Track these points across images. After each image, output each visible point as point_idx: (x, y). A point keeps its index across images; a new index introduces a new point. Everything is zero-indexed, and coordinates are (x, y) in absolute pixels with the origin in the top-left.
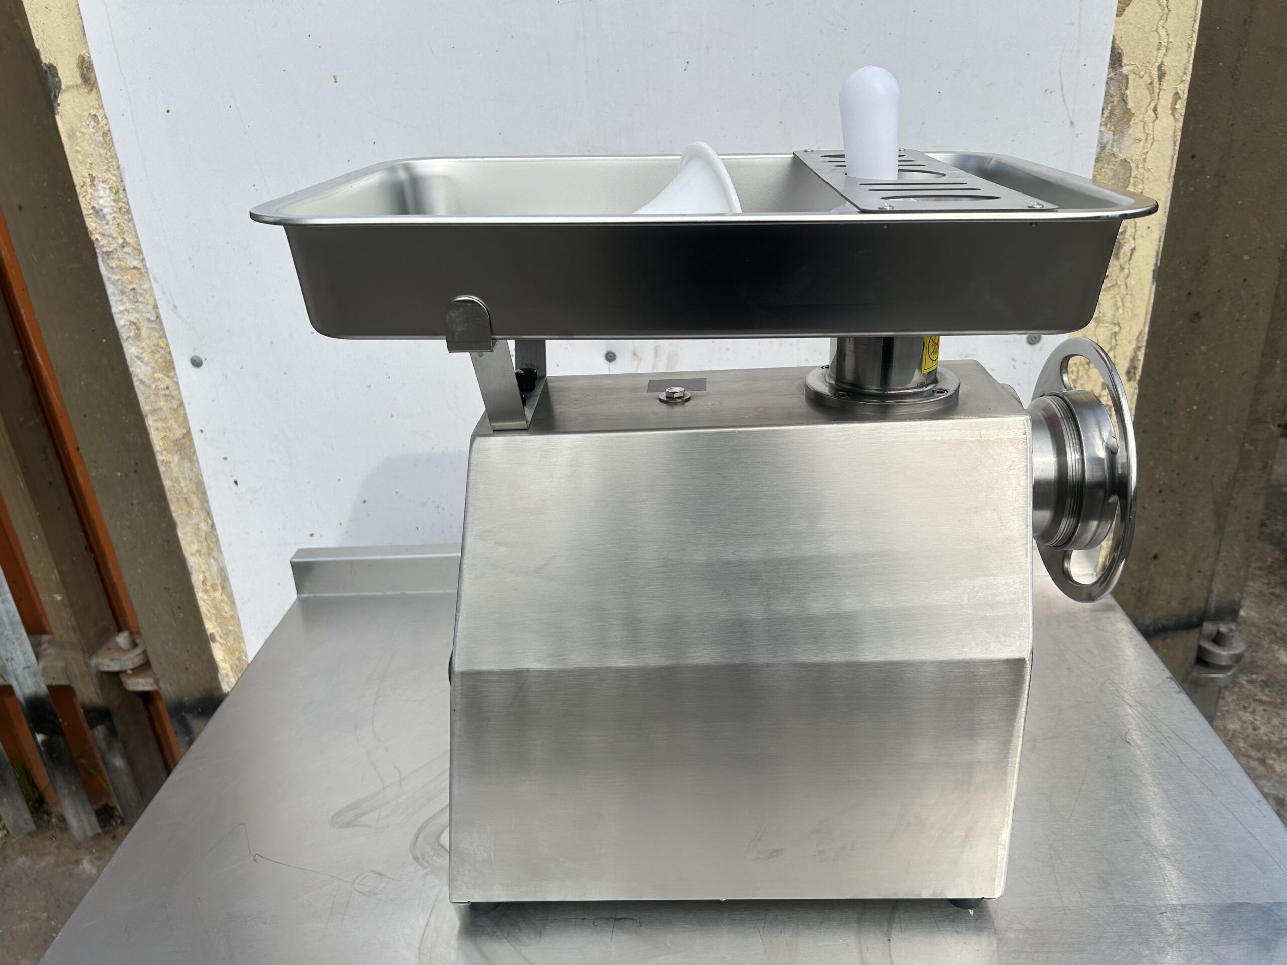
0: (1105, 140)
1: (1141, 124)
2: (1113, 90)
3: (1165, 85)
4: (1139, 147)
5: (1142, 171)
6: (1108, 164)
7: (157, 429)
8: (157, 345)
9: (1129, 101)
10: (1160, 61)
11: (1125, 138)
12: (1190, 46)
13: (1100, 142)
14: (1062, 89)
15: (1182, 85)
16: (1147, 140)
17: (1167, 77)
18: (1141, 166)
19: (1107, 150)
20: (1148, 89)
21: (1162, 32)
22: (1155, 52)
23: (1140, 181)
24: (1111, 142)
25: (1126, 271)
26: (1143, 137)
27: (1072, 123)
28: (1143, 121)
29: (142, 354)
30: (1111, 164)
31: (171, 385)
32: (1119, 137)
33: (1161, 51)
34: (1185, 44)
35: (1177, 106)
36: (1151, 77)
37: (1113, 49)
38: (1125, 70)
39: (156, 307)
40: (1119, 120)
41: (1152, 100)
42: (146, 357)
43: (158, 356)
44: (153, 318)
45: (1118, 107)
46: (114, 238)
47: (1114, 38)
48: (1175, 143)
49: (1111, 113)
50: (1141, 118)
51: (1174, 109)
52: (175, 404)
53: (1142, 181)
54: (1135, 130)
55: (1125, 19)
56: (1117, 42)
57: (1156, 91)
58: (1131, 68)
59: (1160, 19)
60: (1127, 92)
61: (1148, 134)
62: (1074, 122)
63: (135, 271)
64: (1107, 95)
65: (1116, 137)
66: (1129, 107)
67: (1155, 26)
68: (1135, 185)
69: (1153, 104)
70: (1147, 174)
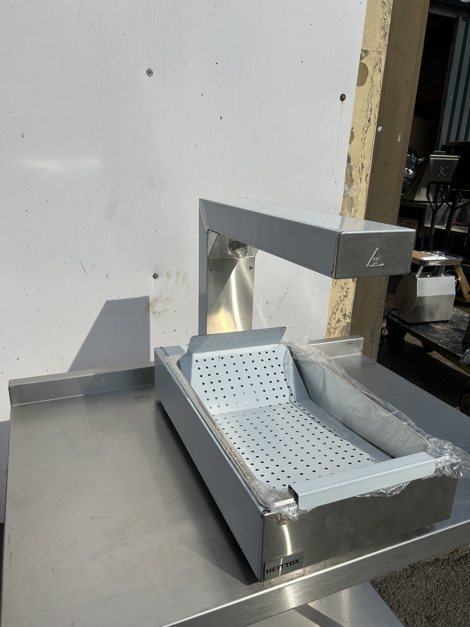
0: (345, 190)
1: (356, 184)
2: (348, 171)
3: (363, 170)
4: (356, 193)
5: (357, 202)
6: (346, 198)
9: (353, 175)
10: (362, 162)
11: (352, 189)
12: (371, 157)
13: (344, 191)
14: (333, 169)
15: (369, 171)
16: (358, 190)
17: (364, 168)
18: (356, 200)
19: (346, 193)
20: (359, 172)
21: (362, 151)
22: (360, 158)
23: (356, 206)
24: (347, 190)
26: (357, 189)
27: (336, 182)
28: (357, 183)
30: (347, 198)
32: (350, 189)
33: (362, 158)
34: (370, 157)
35: (367, 179)
36: (359, 167)
37: (348, 156)
38: (352, 164)
40: (350, 182)
41: (360, 176)
45: (349, 177)
47: (348, 152)
48: (367, 192)
49: (347, 179)
50: (356, 182)
51: (366, 180)
53: (357, 205)
54: (355, 187)
55: (352, 145)
56: (349, 154)
57: (361, 172)
58: (353, 163)
59: (362, 147)
60: (352, 172)
61: (358, 188)
62: (337, 182)
64: (346, 173)
65: (349, 189)
66: (353, 178)
67: (360, 149)
68: (355, 207)
69: (360, 177)
70: (358, 203)
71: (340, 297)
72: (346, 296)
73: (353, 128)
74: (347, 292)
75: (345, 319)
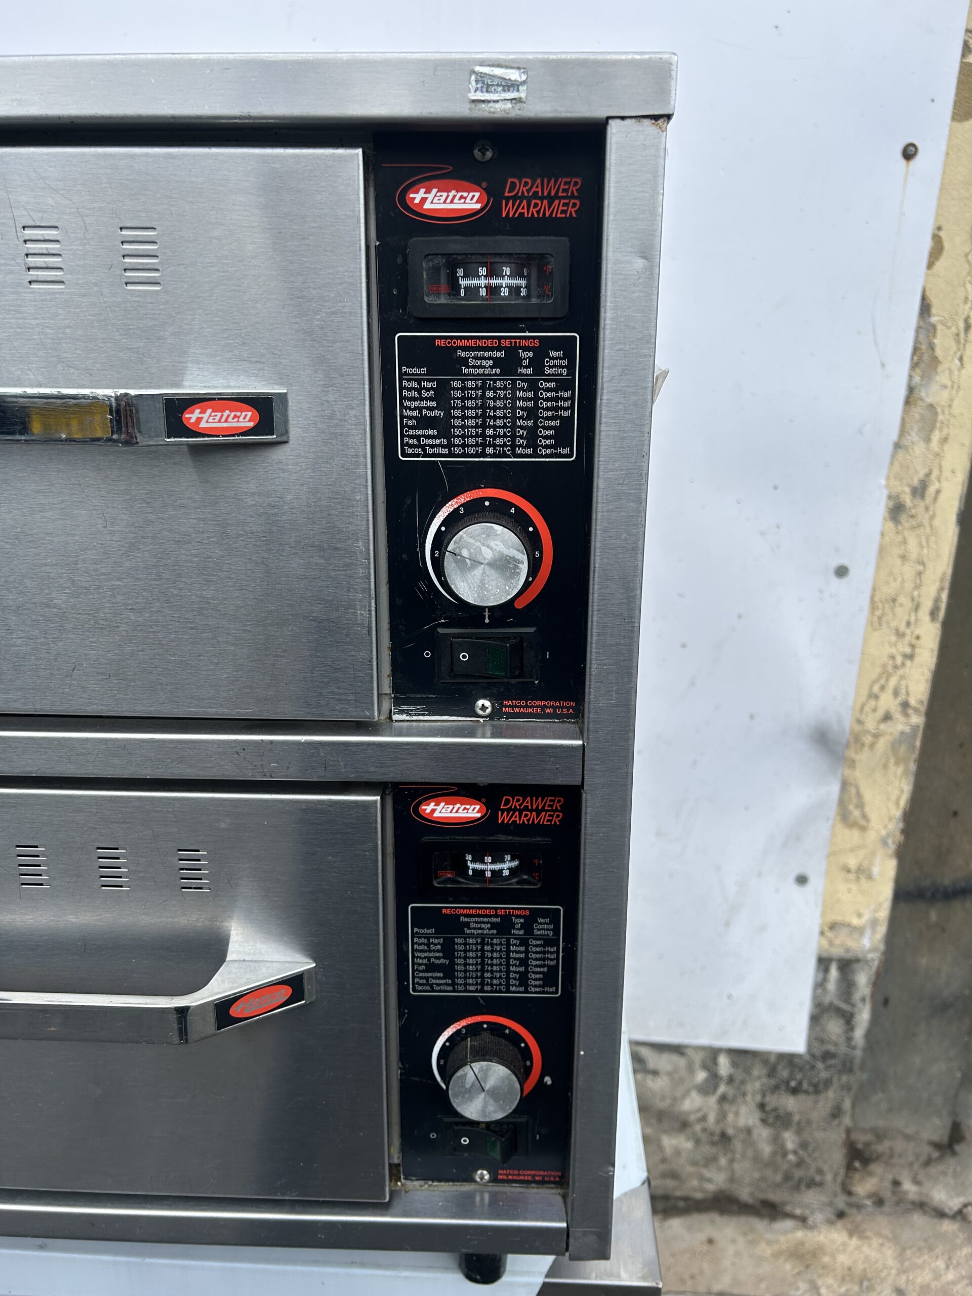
0: (911, 383)
1: (947, 372)
2: (922, 337)
3: (970, 337)
4: (945, 394)
5: (947, 416)
6: (916, 407)
9: (937, 349)
10: (966, 314)
11: (932, 384)
13: (909, 385)
14: (875, 333)
16: (952, 387)
18: (946, 412)
19: (915, 393)
20: (955, 340)
21: (968, 285)
22: (961, 305)
23: (945, 426)
24: (918, 386)
25: (931, 513)
26: (949, 383)
27: (883, 365)
28: (950, 370)
32: (926, 383)
33: (967, 305)
36: (957, 328)
37: (924, 298)
38: (934, 319)
40: (927, 367)
41: (959, 350)
45: (927, 354)
47: (924, 290)
49: (918, 358)
50: (947, 366)
53: (948, 427)
54: (942, 377)
55: (935, 272)
56: (927, 293)
57: (962, 341)
58: (939, 318)
59: (966, 276)
60: (936, 341)
61: (953, 382)
64: (917, 342)
65: (924, 381)
66: (936, 354)
67: (961, 281)
68: (941, 430)
69: (959, 354)
70: (952, 420)
71: (893, 657)
72: (910, 657)
73: (939, 228)
74: (913, 646)
75: (906, 715)
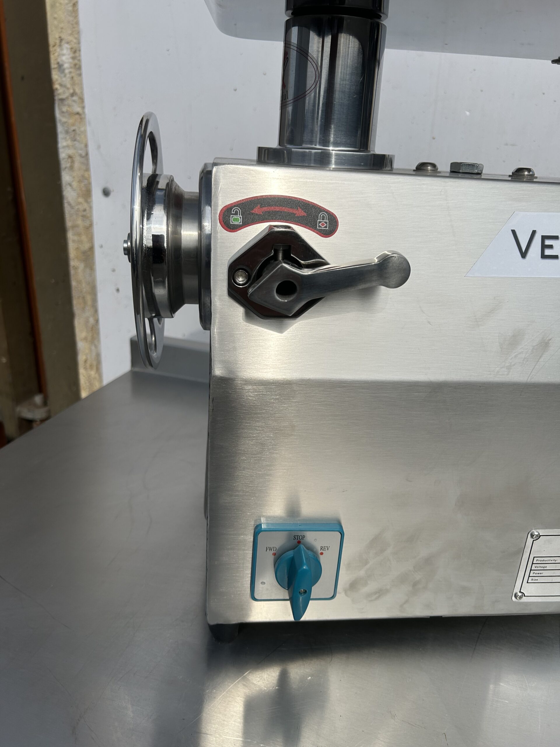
7: (74, 241)
8: (83, 176)
29: (73, 181)
31: (88, 209)
39: (86, 146)
42: (75, 184)
43: (82, 185)
44: (84, 154)
46: (68, 89)
52: (87, 223)
63: (77, 116)
